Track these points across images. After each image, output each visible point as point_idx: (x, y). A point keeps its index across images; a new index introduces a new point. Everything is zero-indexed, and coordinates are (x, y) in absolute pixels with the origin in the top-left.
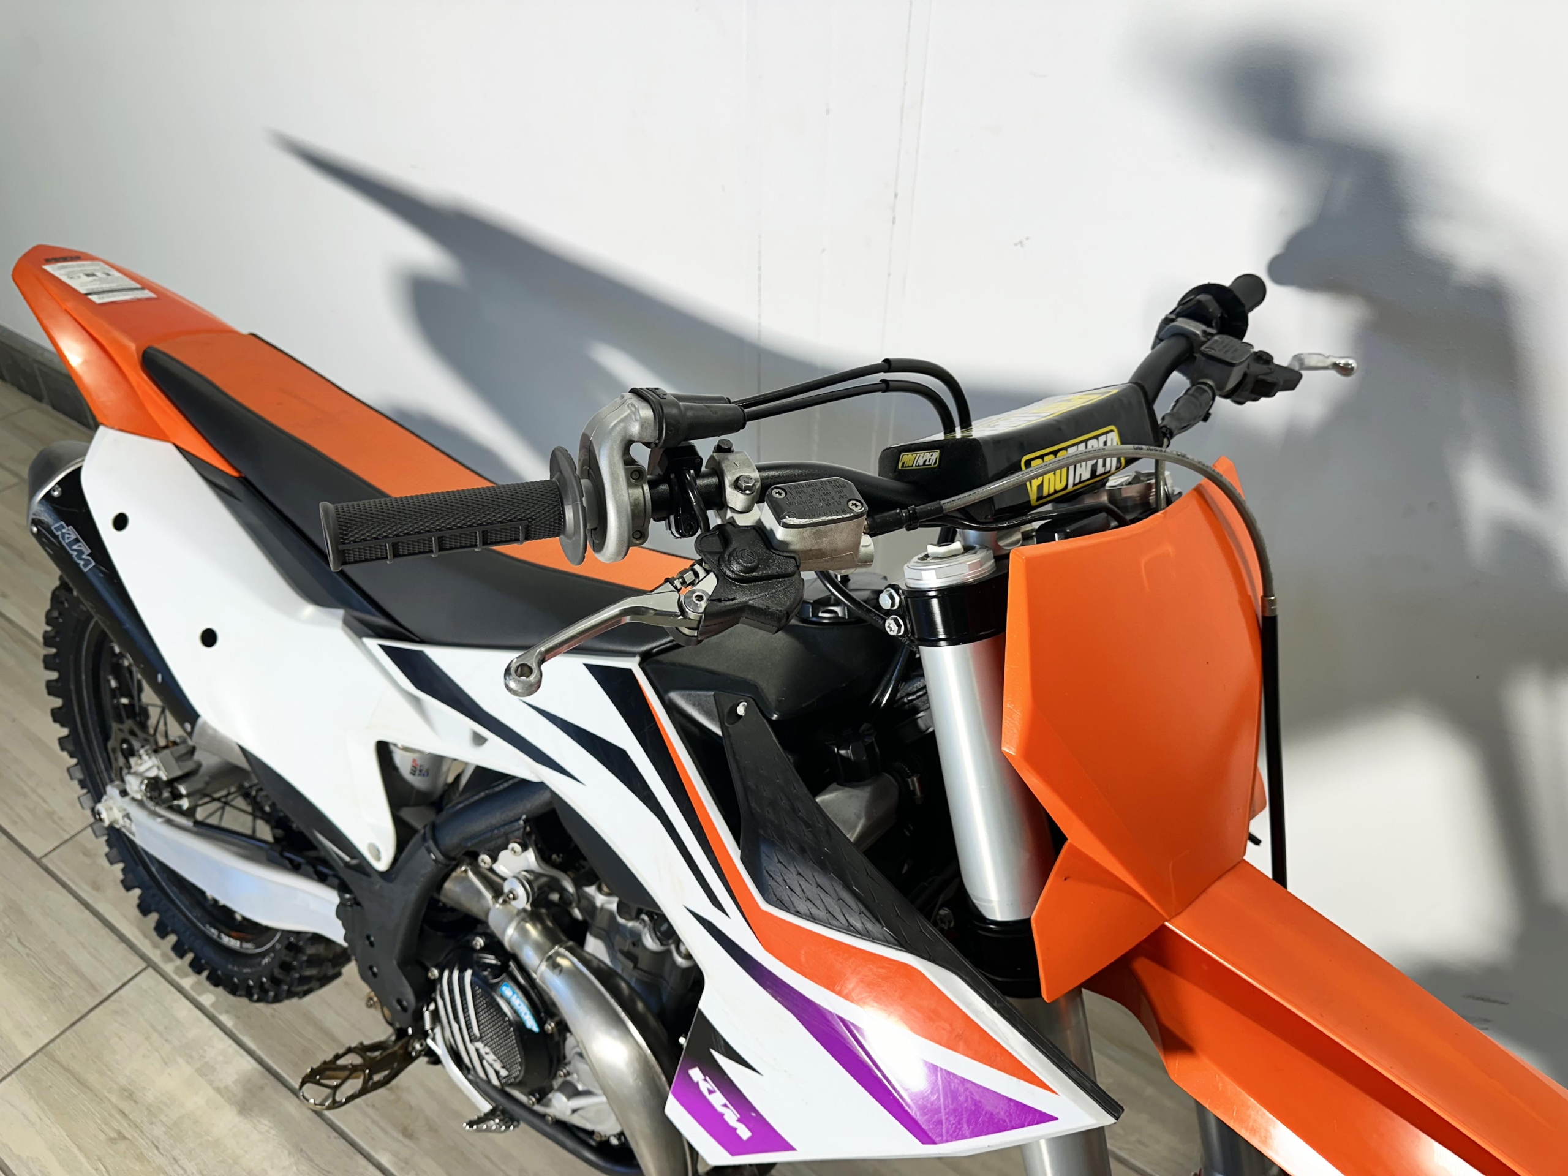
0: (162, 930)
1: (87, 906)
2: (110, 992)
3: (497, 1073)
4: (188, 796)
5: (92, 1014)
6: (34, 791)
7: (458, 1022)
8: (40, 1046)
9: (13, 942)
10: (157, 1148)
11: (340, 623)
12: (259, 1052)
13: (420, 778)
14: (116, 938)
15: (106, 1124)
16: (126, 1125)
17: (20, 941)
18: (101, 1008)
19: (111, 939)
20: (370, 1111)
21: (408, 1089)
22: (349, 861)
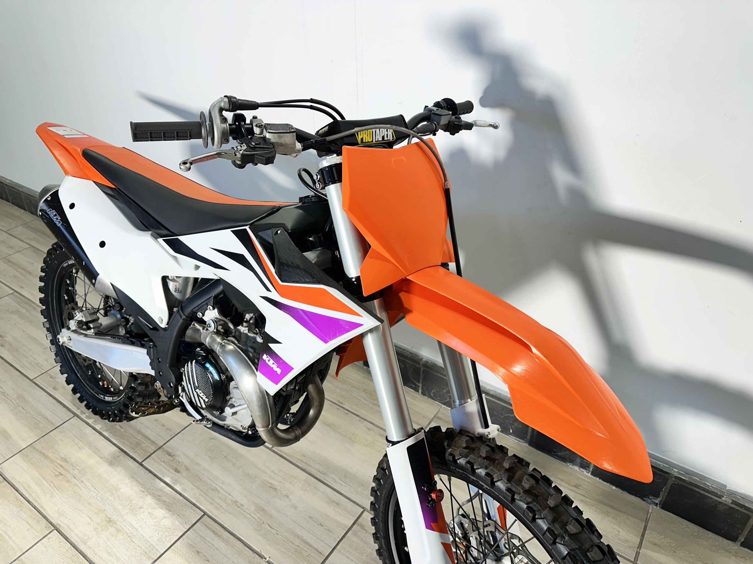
0: (81, 400)
1: (51, 395)
2: (59, 425)
3: (204, 401)
4: (93, 328)
5: (51, 433)
6: (31, 356)
7: (190, 384)
8: (29, 444)
9: (21, 409)
10: (75, 478)
11: (150, 235)
12: (118, 444)
13: (179, 294)
14: (62, 406)
15: (55, 470)
16: (63, 470)
17: (23, 408)
18: (55, 430)
19: (61, 407)
20: (162, 463)
21: (178, 456)
22: (152, 327)
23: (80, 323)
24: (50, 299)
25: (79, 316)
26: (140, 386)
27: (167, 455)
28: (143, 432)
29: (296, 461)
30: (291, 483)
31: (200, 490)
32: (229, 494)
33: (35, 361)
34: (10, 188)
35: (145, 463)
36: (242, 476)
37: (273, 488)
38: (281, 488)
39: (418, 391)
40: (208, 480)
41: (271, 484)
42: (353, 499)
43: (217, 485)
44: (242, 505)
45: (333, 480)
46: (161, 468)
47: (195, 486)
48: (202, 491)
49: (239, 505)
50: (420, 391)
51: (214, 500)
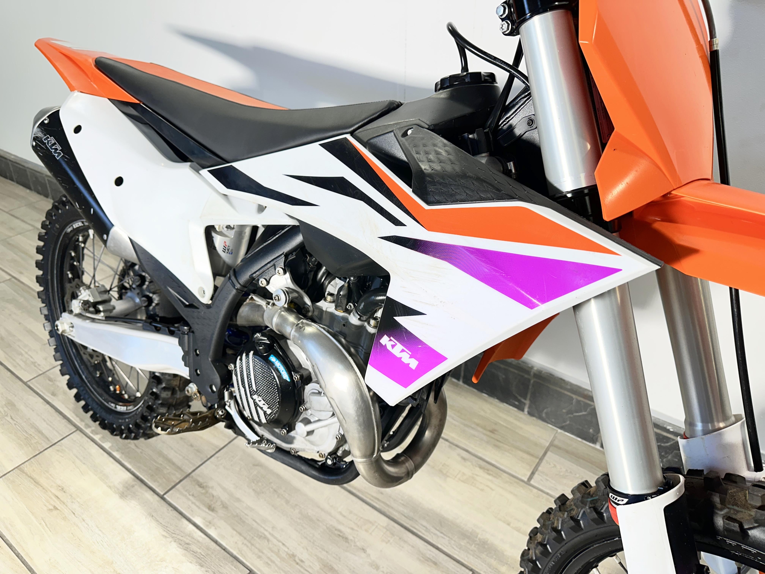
0: (86, 408)
1: (48, 403)
2: (56, 441)
3: (265, 413)
4: (104, 311)
5: (46, 451)
6: (27, 353)
8: (17, 466)
9: (9, 419)
10: (74, 514)
11: (188, 167)
12: (133, 469)
13: (228, 255)
14: (61, 417)
15: (48, 502)
16: (58, 503)
17: (12, 418)
18: (51, 448)
19: (59, 418)
20: (191, 498)
21: (212, 488)
22: (187, 304)
23: (86, 303)
24: (49, 278)
25: (85, 295)
26: (165, 391)
27: (197, 486)
28: (166, 453)
29: (370, 499)
30: (366, 531)
31: (243, 536)
32: (283, 544)
33: (32, 360)
34: (15, 164)
35: (167, 496)
36: (299, 519)
37: (343, 538)
38: (353, 537)
39: (523, 410)
40: (254, 523)
41: (339, 531)
42: (456, 556)
43: (267, 530)
44: (302, 561)
45: (424, 528)
46: (190, 503)
47: (236, 531)
48: (245, 538)
49: (298, 561)
50: (526, 410)
51: (263, 553)
